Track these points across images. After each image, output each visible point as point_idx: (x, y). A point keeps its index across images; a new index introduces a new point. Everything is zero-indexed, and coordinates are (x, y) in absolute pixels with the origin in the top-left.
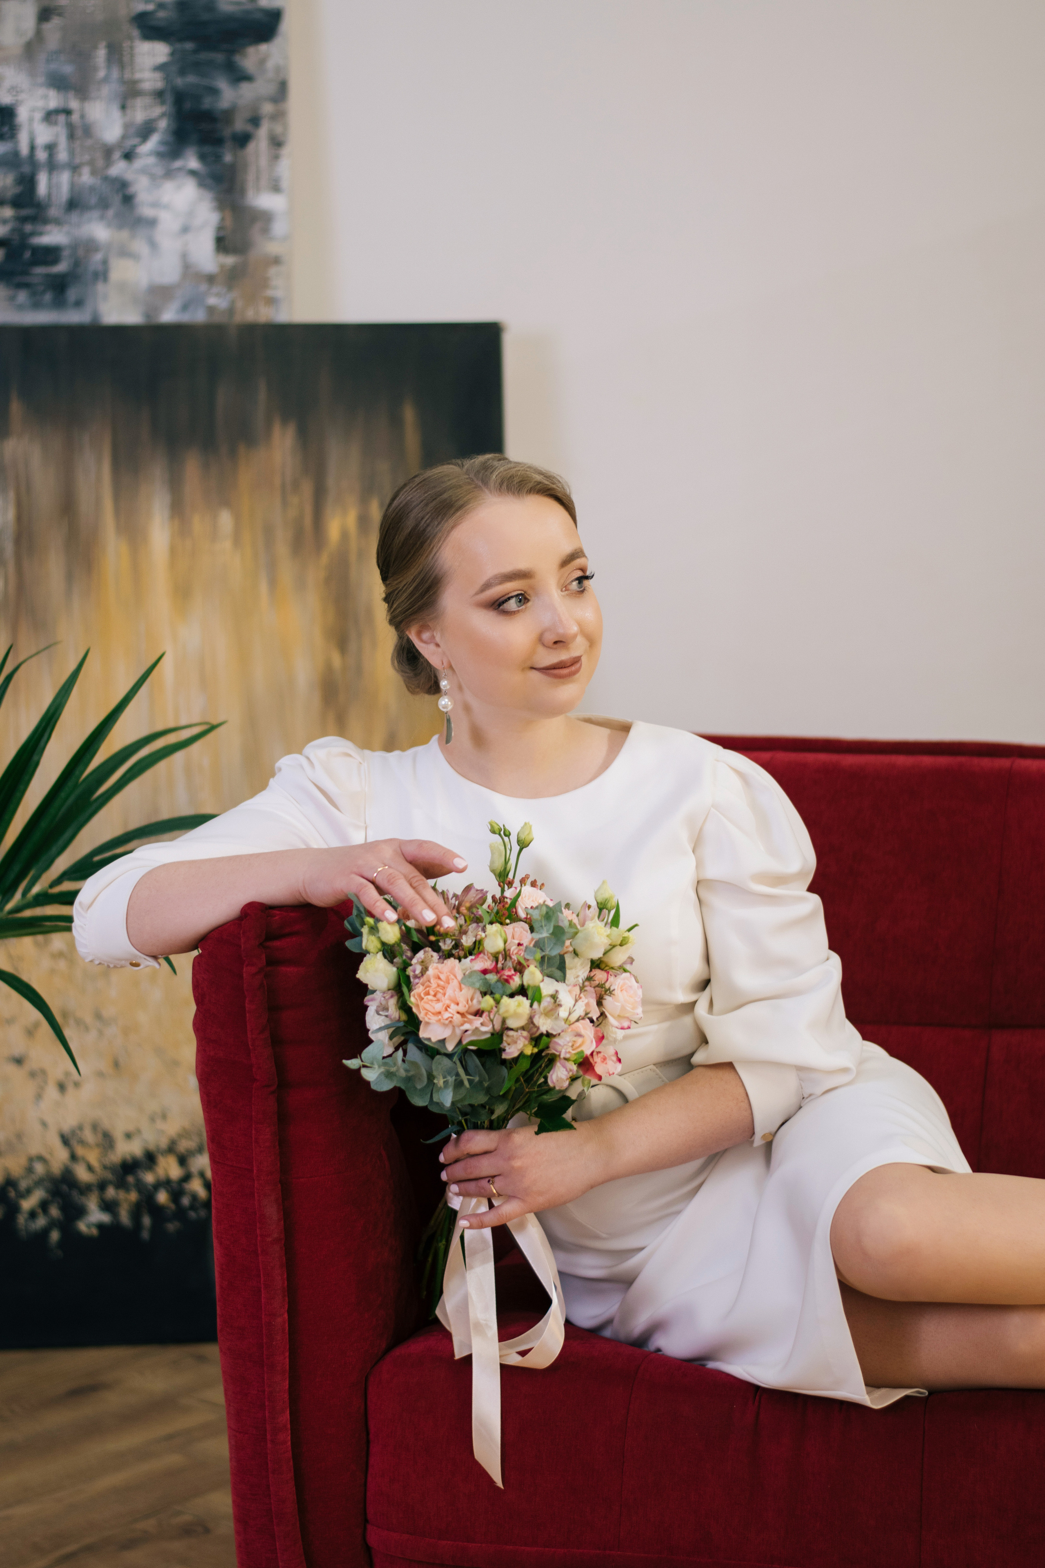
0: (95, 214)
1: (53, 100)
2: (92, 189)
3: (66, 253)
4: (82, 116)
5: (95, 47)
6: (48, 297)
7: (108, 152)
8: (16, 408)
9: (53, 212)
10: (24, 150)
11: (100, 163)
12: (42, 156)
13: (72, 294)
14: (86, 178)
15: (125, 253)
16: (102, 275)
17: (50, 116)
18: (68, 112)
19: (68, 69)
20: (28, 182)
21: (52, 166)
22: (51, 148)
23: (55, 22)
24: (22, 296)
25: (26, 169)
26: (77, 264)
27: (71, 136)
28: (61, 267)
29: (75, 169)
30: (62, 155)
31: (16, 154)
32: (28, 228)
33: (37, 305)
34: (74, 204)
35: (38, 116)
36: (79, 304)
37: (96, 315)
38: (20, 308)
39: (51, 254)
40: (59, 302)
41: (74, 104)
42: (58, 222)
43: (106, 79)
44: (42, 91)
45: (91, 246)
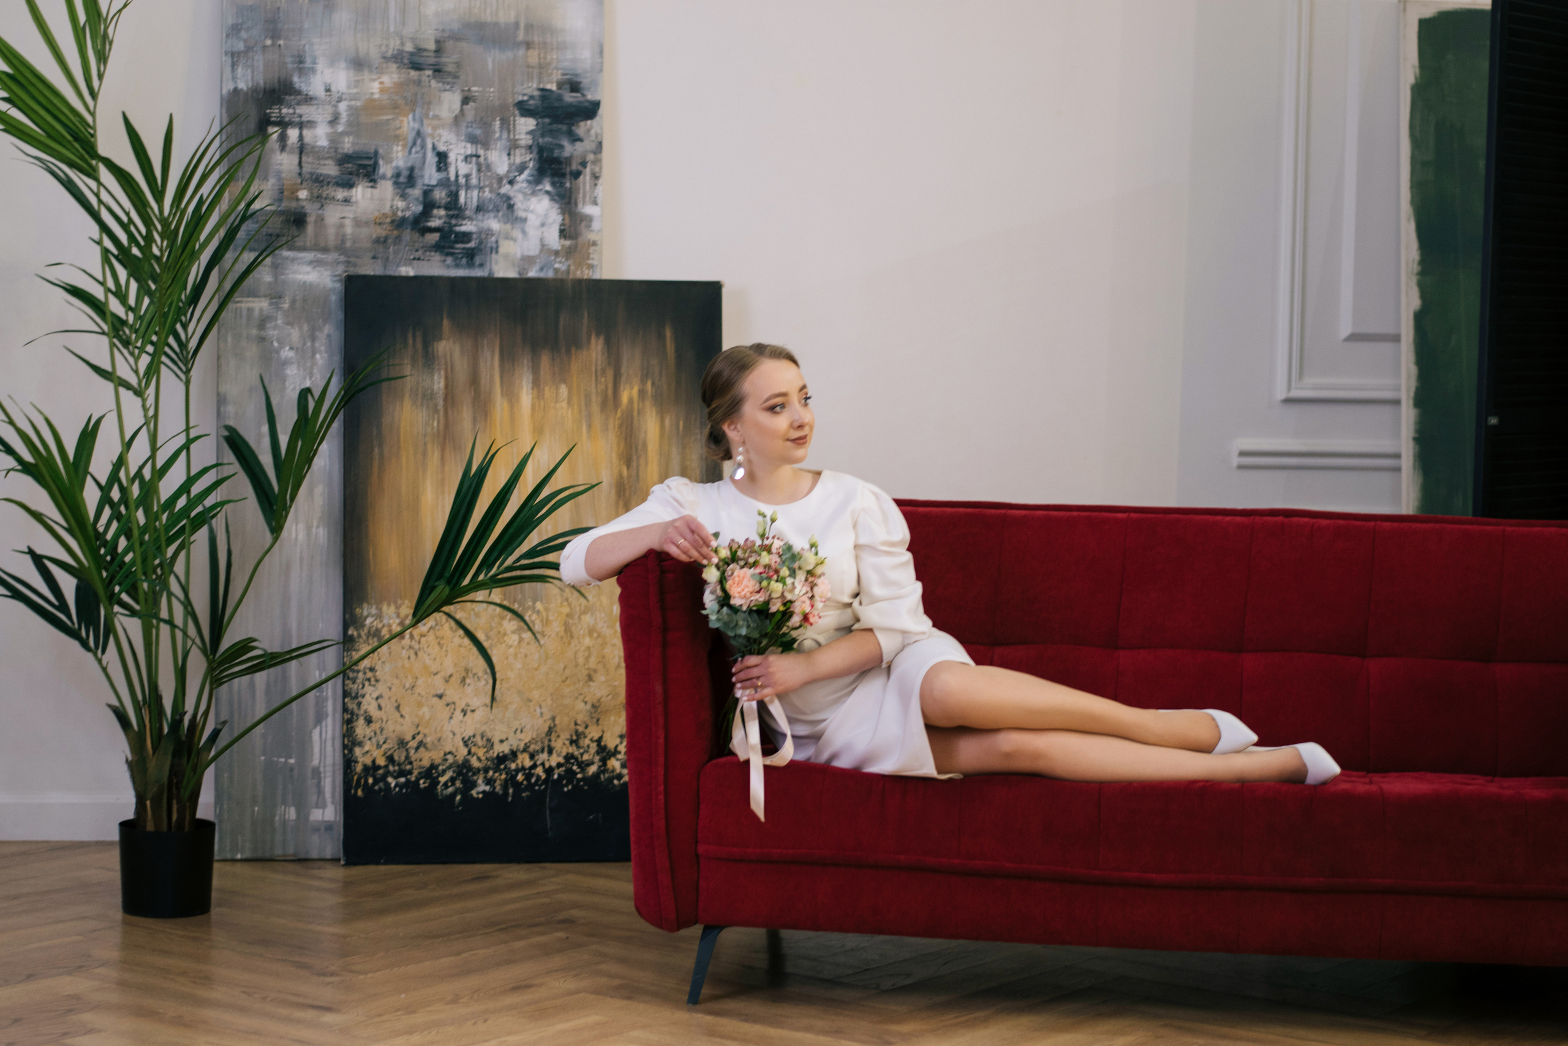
0: (492, 215)
1: (470, 149)
2: (490, 199)
3: (475, 236)
4: (486, 159)
5: (494, 120)
6: (464, 261)
7: (500, 179)
8: (446, 323)
9: (468, 213)
10: (453, 178)
11: (495, 186)
12: (462, 181)
13: (478, 260)
14: (487, 194)
15: (508, 237)
16: (495, 249)
17: (467, 158)
18: (478, 156)
19: (478, 132)
20: (454, 196)
21: (468, 187)
22: (467, 176)
23: (472, 104)
24: (449, 260)
25: (453, 188)
26: (481, 243)
27: (479, 170)
28: (472, 245)
29: (481, 188)
30: (474, 181)
31: (448, 179)
32: (453, 222)
33: (457, 266)
34: (479, 209)
35: (461, 158)
36: (481, 265)
37: (491, 273)
38: (448, 267)
39: (466, 237)
40: (471, 264)
41: (481, 152)
42: (470, 219)
43: (500, 138)
44: (463, 144)
45: (489, 232)
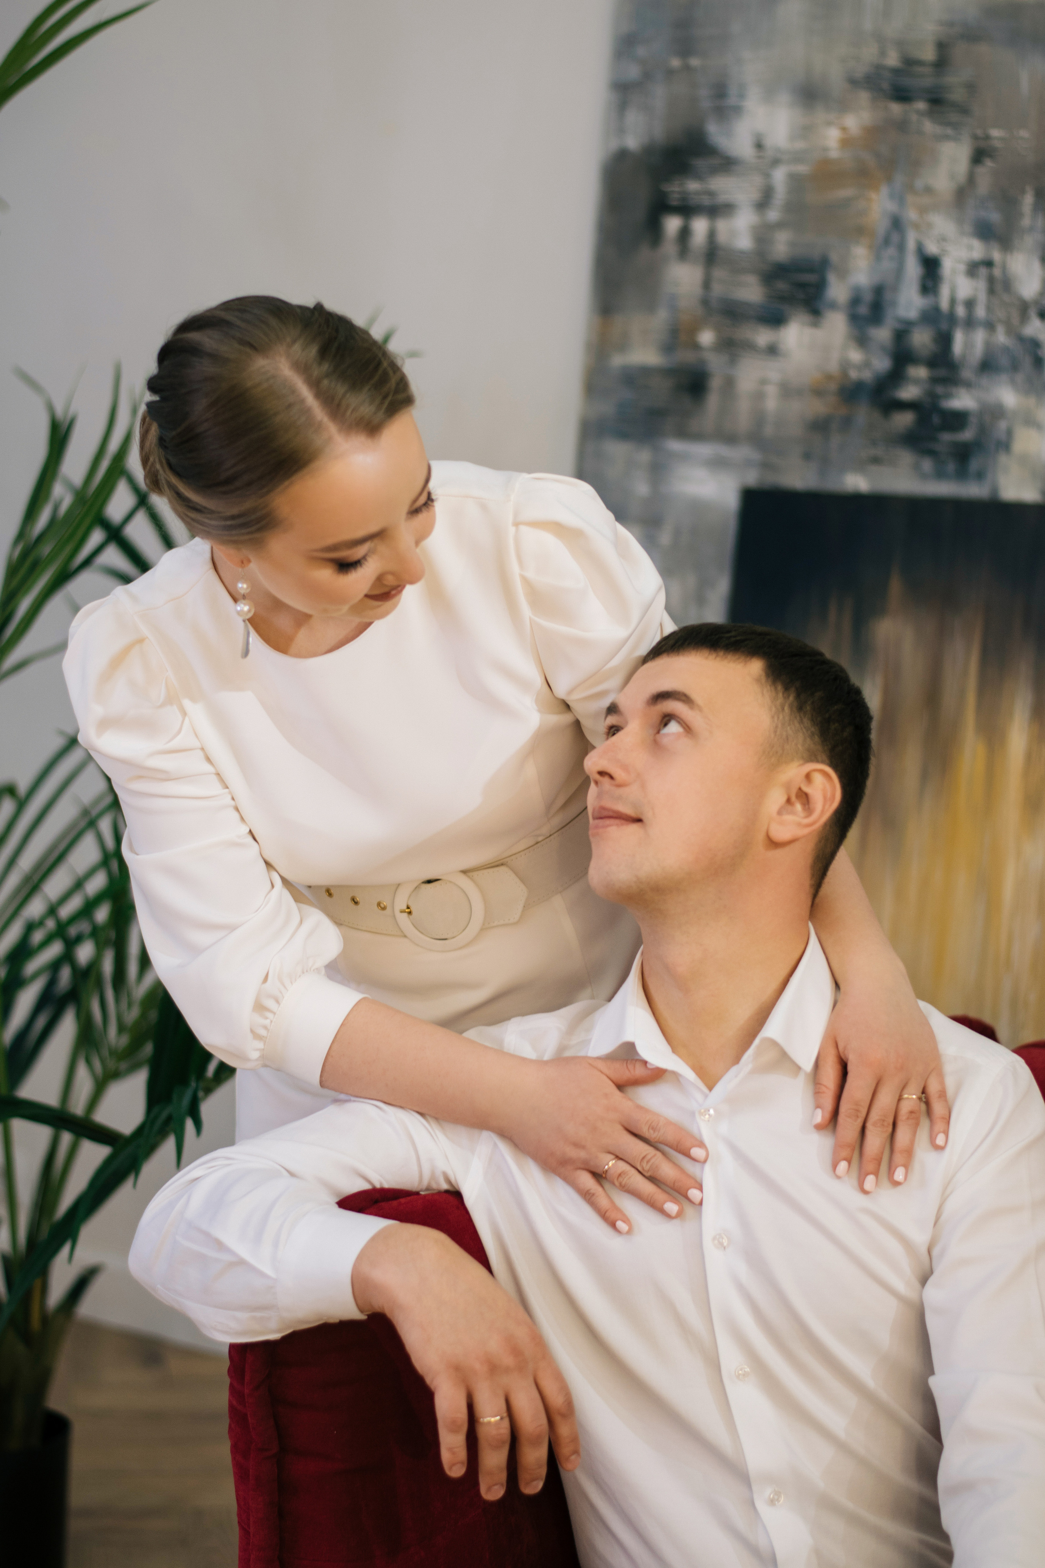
0: (1004, 377)
1: (977, 250)
2: (1006, 350)
3: (973, 421)
4: (1004, 268)
5: (1023, 192)
6: (951, 467)
7: (1024, 307)
9: (967, 374)
10: (944, 304)
11: (1015, 320)
12: (961, 311)
13: (974, 464)
14: (1001, 337)
15: (1030, 421)
16: (1005, 445)
17: (973, 269)
18: (989, 264)
19: (995, 217)
20: (945, 340)
21: (970, 323)
22: (970, 304)
23: (989, 163)
24: (927, 465)
25: (944, 326)
26: (983, 430)
27: (991, 291)
28: (967, 435)
29: (990, 326)
30: (980, 312)
31: (937, 309)
32: (940, 390)
33: (940, 474)
34: (987, 366)
35: (962, 267)
36: (980, 476)
37: (995, 490)
38: (924, 477)
39: (958, 419)
40: (962, 474)
41: (997, 256)
42: (968, 385)
43: (1031, 229)
44: (966, 240)
45: (997, 412)
